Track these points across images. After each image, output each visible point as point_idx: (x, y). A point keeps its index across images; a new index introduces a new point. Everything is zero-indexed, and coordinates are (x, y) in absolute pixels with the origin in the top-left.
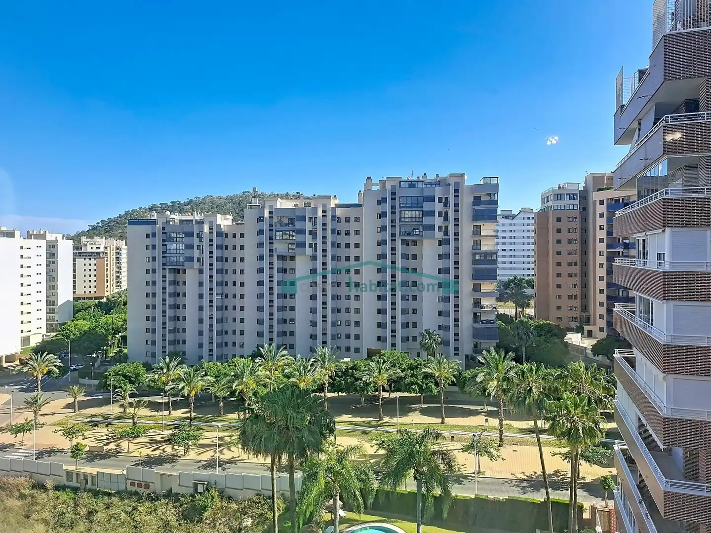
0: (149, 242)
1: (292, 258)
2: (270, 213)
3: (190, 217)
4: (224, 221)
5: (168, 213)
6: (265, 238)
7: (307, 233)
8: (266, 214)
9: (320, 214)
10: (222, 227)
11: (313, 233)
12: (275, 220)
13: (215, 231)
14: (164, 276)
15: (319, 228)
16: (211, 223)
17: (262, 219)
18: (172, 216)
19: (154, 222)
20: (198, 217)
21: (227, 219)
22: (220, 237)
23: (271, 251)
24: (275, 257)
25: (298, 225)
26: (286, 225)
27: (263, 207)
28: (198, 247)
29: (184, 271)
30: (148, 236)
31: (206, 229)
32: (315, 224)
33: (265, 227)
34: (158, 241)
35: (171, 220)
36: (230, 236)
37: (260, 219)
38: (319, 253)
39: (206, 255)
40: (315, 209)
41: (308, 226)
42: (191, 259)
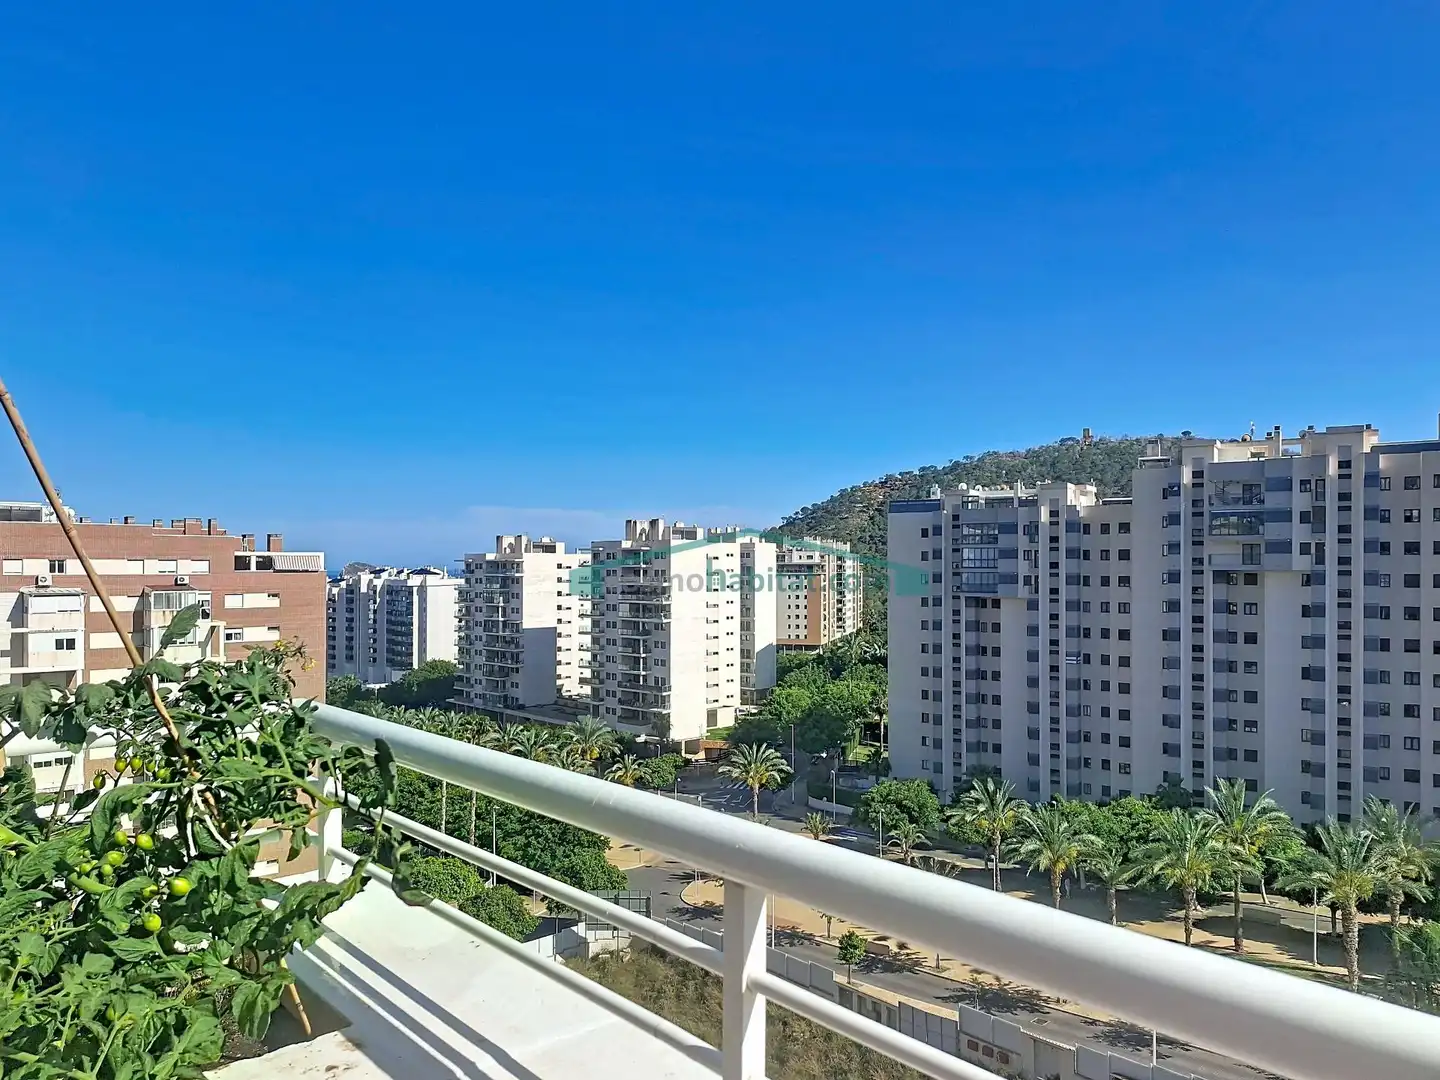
0: (927, 545)
1: (1251, 579)
2: (1197, 474)
3: (1008, 493)
4: (1081, 498)
5: (964, 486)
6: (1182, 534)
7: (1296, 518)
8: (1187, 477)
9: (1332, 468)
10: (1078, 508)
11: (1314, 518)
12: (1209, 490)
13: (1062, 519)
14: (957, 612)
15: (1331, 504)
16: (1054, 502)
17: (1176, 489)
18: (972, 492)
19: (937, 506)
20: (1022, 492)
21: (1085, 493)
22: (1074, 532)
23: (1199, 561)
24: (1208, 577)
25: (1273, 501)
26: (1236, 501)
27: (1180, 462)
28: (1027, 553)
29: (996, 604)
30: (925, 533)
31: (1044, 516)
32: (1320, 495)
33: (1183, 506)
34: (944, 543)
35: (970, 499)
36: (1095, 529)
37: (1171, 491)
38: (1331, 568)
39: (1043, 570)
40: (1320, 460)
41: (1300, 502)
42: (1013, 579)
